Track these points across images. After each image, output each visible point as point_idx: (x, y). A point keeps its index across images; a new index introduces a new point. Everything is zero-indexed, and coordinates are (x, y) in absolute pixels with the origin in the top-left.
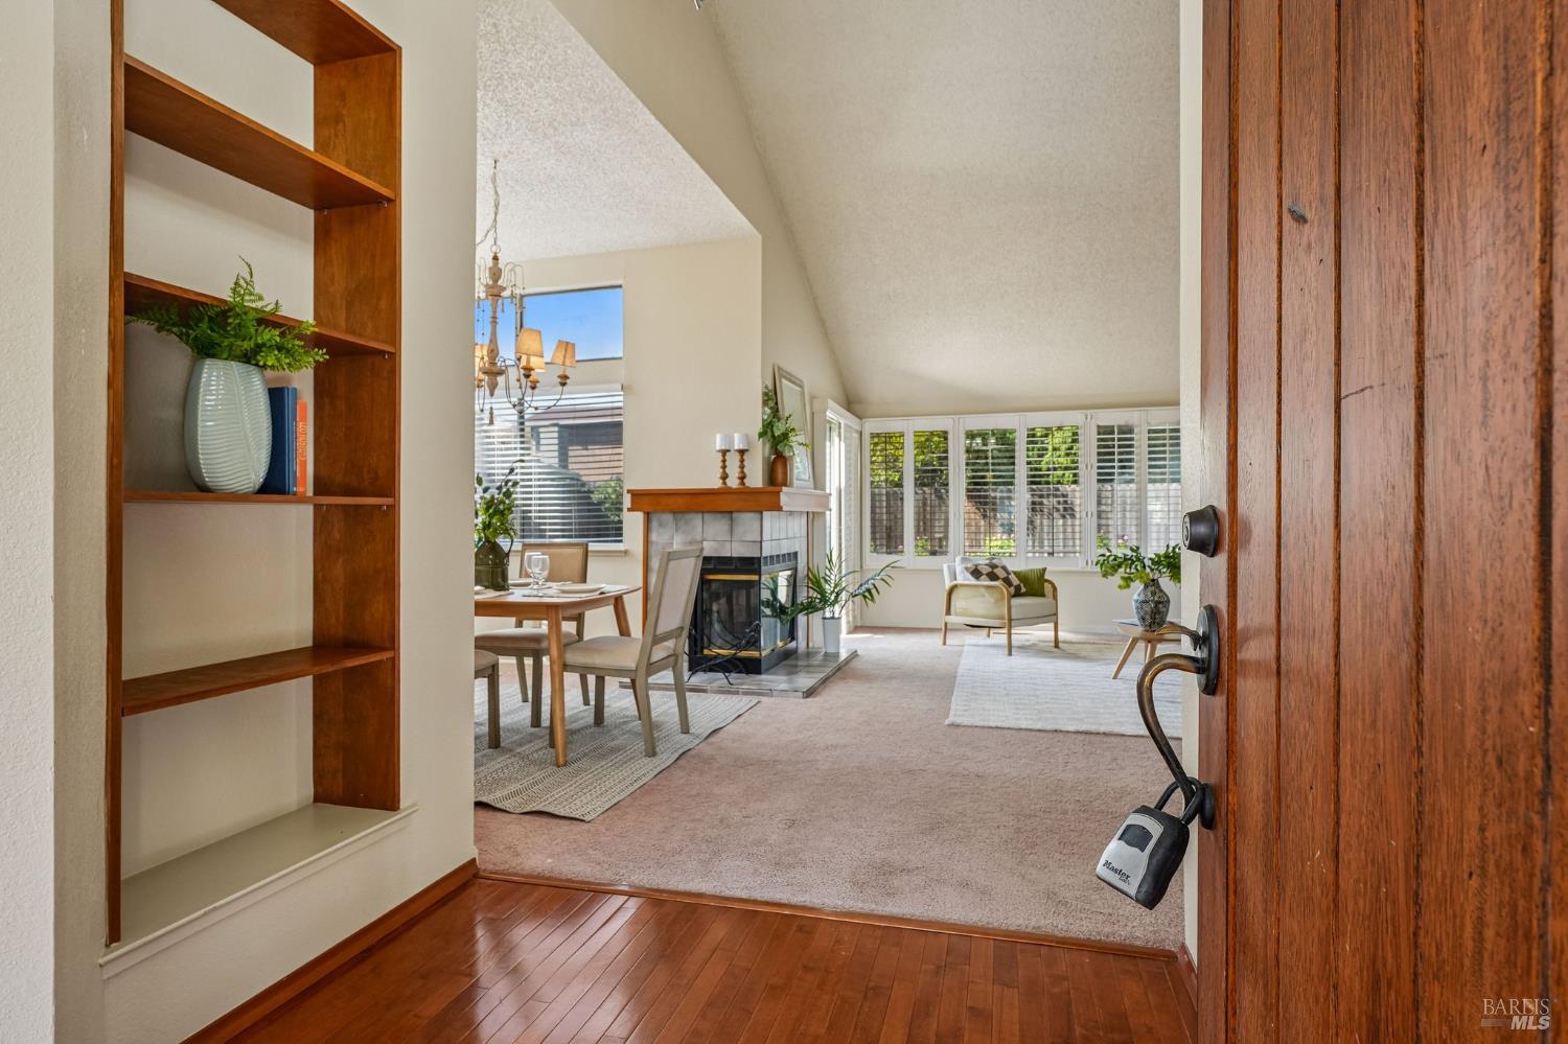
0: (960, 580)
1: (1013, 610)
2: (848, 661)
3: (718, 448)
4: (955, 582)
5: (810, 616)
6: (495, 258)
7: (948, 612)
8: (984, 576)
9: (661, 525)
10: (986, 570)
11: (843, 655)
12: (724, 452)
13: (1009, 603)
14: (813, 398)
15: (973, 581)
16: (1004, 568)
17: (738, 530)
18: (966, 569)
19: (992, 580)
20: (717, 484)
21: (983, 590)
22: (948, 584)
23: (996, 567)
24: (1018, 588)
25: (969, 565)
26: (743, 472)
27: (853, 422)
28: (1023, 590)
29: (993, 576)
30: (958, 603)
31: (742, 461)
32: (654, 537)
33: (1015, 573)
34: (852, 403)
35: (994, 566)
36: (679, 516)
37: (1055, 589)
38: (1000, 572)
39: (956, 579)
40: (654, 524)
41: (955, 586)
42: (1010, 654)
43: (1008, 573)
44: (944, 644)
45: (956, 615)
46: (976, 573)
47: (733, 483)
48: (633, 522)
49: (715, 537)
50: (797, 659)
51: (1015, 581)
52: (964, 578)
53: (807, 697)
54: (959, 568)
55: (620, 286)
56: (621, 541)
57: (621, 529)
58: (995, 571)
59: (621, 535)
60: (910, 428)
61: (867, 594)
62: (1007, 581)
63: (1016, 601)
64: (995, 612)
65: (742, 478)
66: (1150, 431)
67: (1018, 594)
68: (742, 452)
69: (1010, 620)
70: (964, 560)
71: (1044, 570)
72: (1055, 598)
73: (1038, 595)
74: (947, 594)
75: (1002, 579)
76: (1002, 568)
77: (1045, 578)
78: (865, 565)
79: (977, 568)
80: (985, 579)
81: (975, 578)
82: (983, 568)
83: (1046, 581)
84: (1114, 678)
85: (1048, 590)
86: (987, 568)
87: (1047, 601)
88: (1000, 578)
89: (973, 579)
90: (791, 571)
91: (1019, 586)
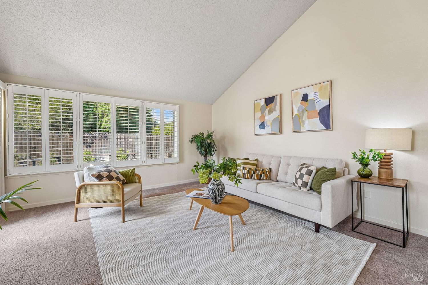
0: (87, 181)
1: (125, 196)
7: (78, 202)
8: (105, 178)
10: (105, 174)
13: (122, 190)
15: (97, 182)
18: (93, 175)
19: (110, 180)
21: (104, 187)
22: (78, 185)
23: (111, 171)
25: (94, 173)
28: (126, 181)
29: (110, 178)
30: (86, 195)
33: (121, 173)
35: (110, 171)
37: (140, 178)
38: (113, 174)
39: (84, 182)
41: (84, 185)
42: (124, 221)
43: (118, 174)
44: (76, 221)
45: (84, 202)
46: (99, 177)
51: (122, 177)
52: (90, 181)
54: (85, 173)
58: (111, 174)
60: (47, 95)
62: (118, 179)
64: (114, 198)
67: (124, 184)
69: (123, 202)
70: (89, 169)
71: (134, 169)
72: (140, 182)
73: (132, 183)
74: (78, 191)
75: (115, 178)
76: (114, 171)
77: (135, 173)
78: (8, 175)
79: (98, 173)
80: (106, 180)
81: (99, 180)
82: (103, 173)
83: (136, 174)
84: (195, 229)
85: (137, 179)
86: (105, 173)
87: (137, 185)
88: (114, 178)
89: (97, 180)
91: (123, 179)
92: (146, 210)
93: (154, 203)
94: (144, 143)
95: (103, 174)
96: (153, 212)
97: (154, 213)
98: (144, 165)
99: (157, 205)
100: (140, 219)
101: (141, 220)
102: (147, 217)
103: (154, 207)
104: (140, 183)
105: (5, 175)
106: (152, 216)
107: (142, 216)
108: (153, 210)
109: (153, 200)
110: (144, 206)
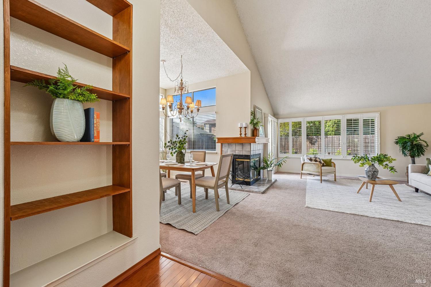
0: (306, 161)
1: (322, 170)
2: (274, 182)
3: (239, 127)
4: (304, 162)
5: (264, 170)
6: (182, 80)
7: (302, 170)
8: (313, 161)
9: (225, 146)
10: (314, 159)
11: (273, 181)
12: (241, 128)
13: (321, 168)
14: (264, 114)
15: (310, 162)
17: (244, 148)
18: (308, 158)
20: (239, 136)
21: (313, 164)
22: (302, 162)
24: (323, 164)
25: (308, 157)
26: (245, 133)
27: (275, 120)
29: (316, 161)
30: (305, 167)
31: (245, 130)
32: (223, 149)
33: (322, 160)
34: (276, 115)
35: (316, 158)
36: (229, 144)
37: (335, 165)
38: (318, 160)
39: (304, 161)
40: (223, 146)
41: (305, 163)
42: (321, 183)
43: (320, 160)
45: (305, 170)
46: (311, 160)
47: (243, 136)
48: (218, 146)
49: (238, 150)
50: (260, 181)
51: (323, 162)
52: (307, 161)
53: (263, 194)
54: (305, 158)
55: (215, 88)
56: (215, 150)
57: (215, 147)
58: (316, 159)
59: (215, 149)
60: (291, 121)
61: (279, 165)
62: (320, 162)
63: (323, 168)
64: (317, 170)
65: (245, 134)
66: (364, 120)
67: (323, 166)
68: (245, 128)
69: (321, 173)
70: (307, 156)
71: (331, 159)
72: (335, 167)
73: (329, 166)
74: (302, 165)
76: (318, 158)
78: (278, 157)
79: (311, 158)
83: (332, 162)
84: (357, 193)
85: (332, 164)
87: (332, 168)
89: (310, 161)
90: (258, 159)
91: (324, 163)
96: (340, 184)
98: (344, 159)
100: (330, 184)
102: (335, 184)
103: (343, 183)
106: (338, 185)
107: (332, 184)
110: (337, 181)
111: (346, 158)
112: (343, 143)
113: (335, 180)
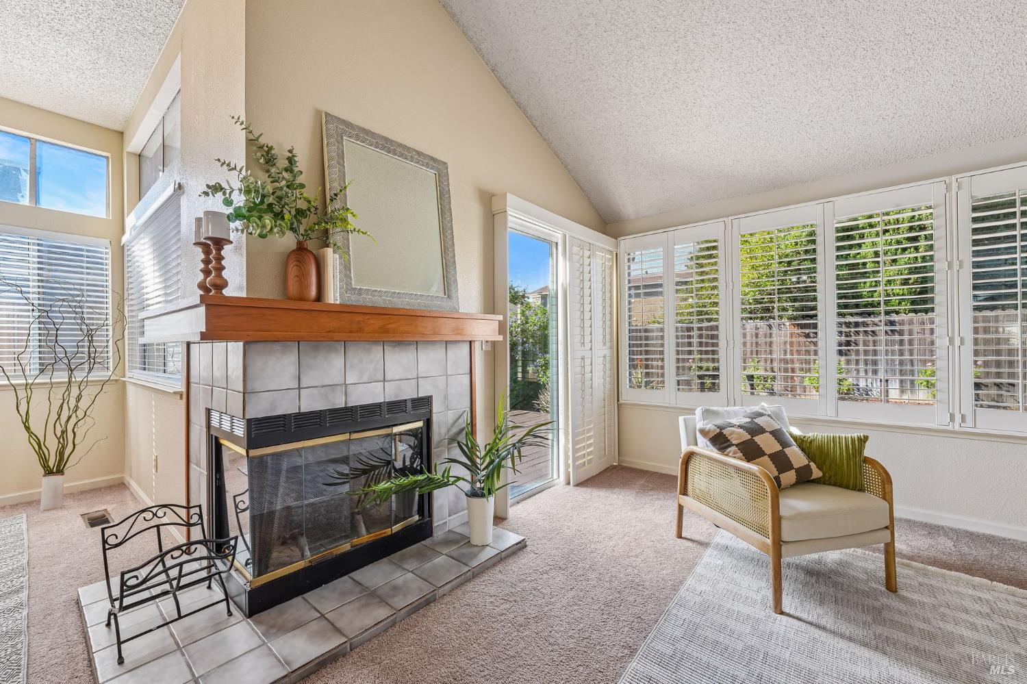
0: (699, 447)
1: (784, 524)
4: (693, 449)
7: (684, 492)
8: (733, 448)
10: (739, 436)
13: (778, 503)
15: (714, 453)
16: (777, 434)
18: (702, 432)
19: (749, 458)
21: (732, 471)
22: (685, 448)
23: (760, 430)
24: (802, 473)
25: (710, 426)
26: (218, 276)
28: (817, 473)
29: (751, 451)
30: (697, 477)
31: (219, 260)
33: (802, 443)
37: (886, 480)
38: (768, 444)
39: (695, 441)
41: (692, 453)
43: (784, 444)
44: (680, 536)
45: (695, 497)
46: (720, 440)
51: (797, 457)
54: (698, 426)
58: (757, 439)
62: (781, 459)
63: (796, 504)
65: (218, 285)
67: (804, 480)
68: (217, 243)
69: (779, 542)
71: (863, 440)
72: (887, 496)
73: (847, 487)
74: (682, 464)
75: (770, 456)
76: (771, 433)
77: (865, 455)
78: (621, 401)
79: (718, 431)
80: (735, 453)
81: (719, 449)
82: (733, 433)
83: (867, 461)
85: (870, 478)
86: (739, 434)
87: (869, 502)
88: (762, 454)
89: (715, 450)
90: (420, 424)
91: (807, 467)
92: (897, 617)
93: (966, 611)
94: (957, 342)
95: (731, 434)
96: (927, 645)
97: (927, 655)
98: (957, 428)
99: (973, 626)
100: (842, 636)
101: (843, 644)
102: (876, 648)
103: (950, 627)
104: (884, 498)
105: (618, 401)
106: (907, 663)
107: (859, 632)
108: (932, 637)
109: (970, 592)
110: (899, 596)
111: (969, 422)
112: (951, 341)
113: (891, 584)
